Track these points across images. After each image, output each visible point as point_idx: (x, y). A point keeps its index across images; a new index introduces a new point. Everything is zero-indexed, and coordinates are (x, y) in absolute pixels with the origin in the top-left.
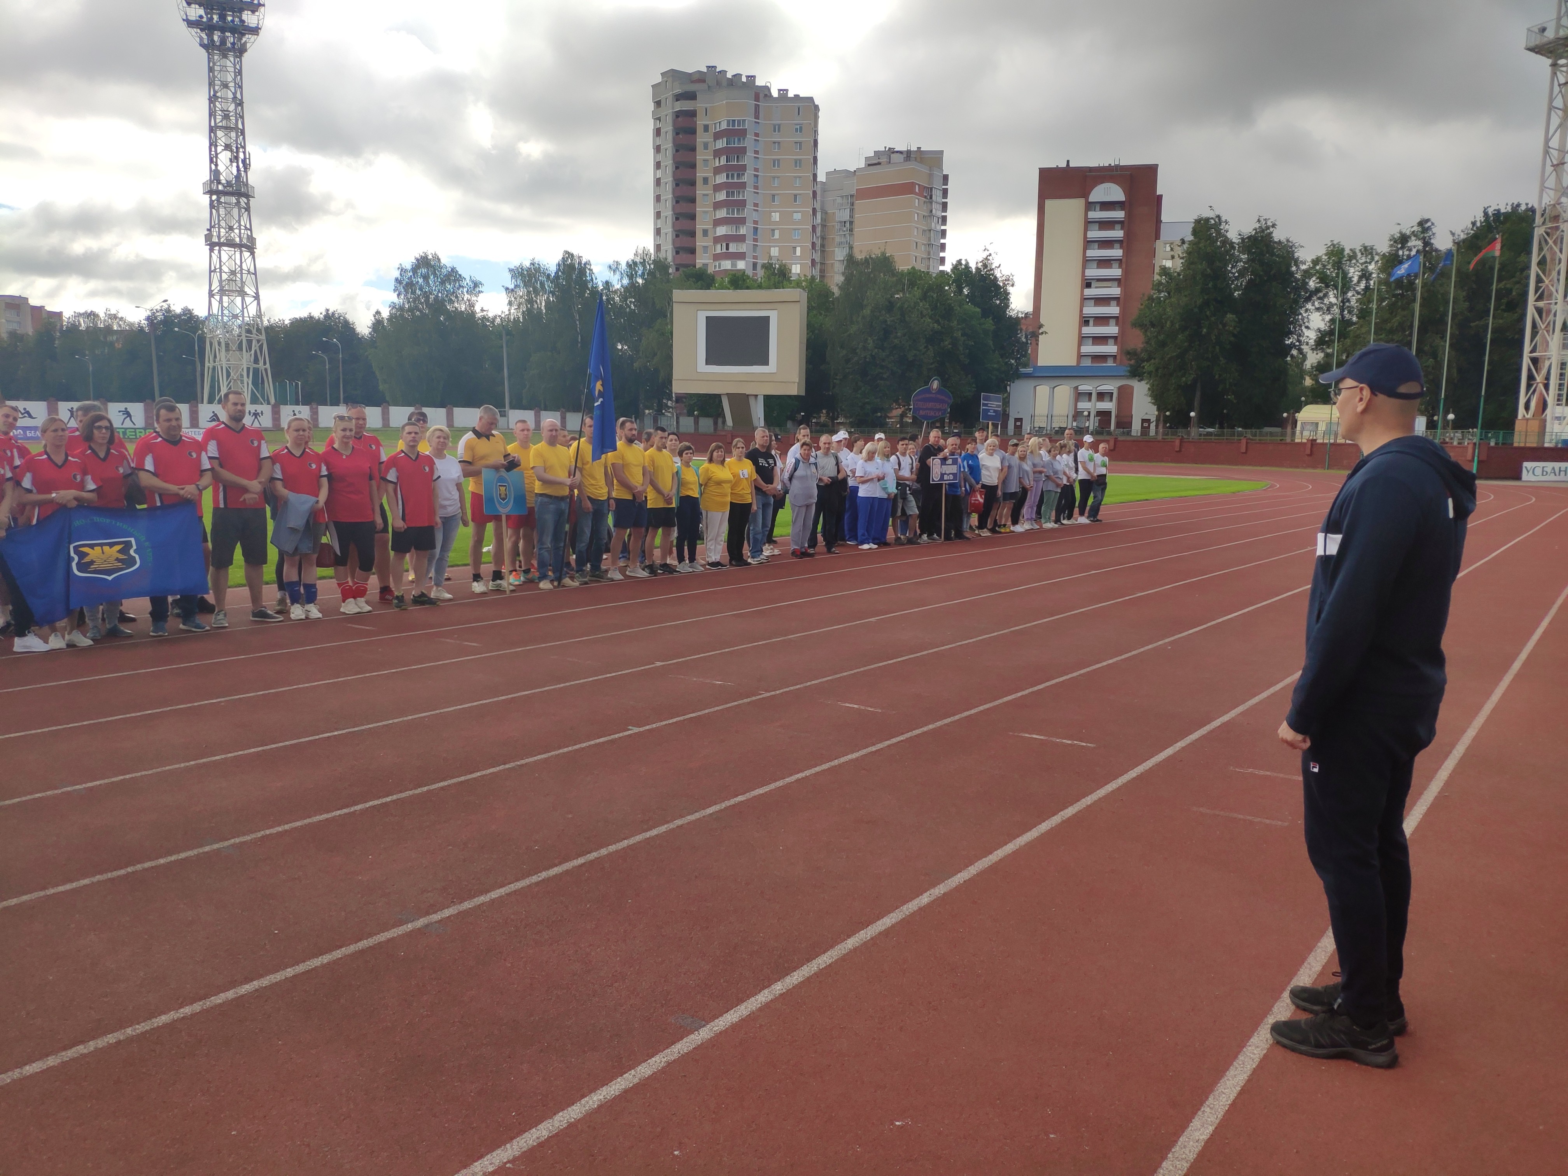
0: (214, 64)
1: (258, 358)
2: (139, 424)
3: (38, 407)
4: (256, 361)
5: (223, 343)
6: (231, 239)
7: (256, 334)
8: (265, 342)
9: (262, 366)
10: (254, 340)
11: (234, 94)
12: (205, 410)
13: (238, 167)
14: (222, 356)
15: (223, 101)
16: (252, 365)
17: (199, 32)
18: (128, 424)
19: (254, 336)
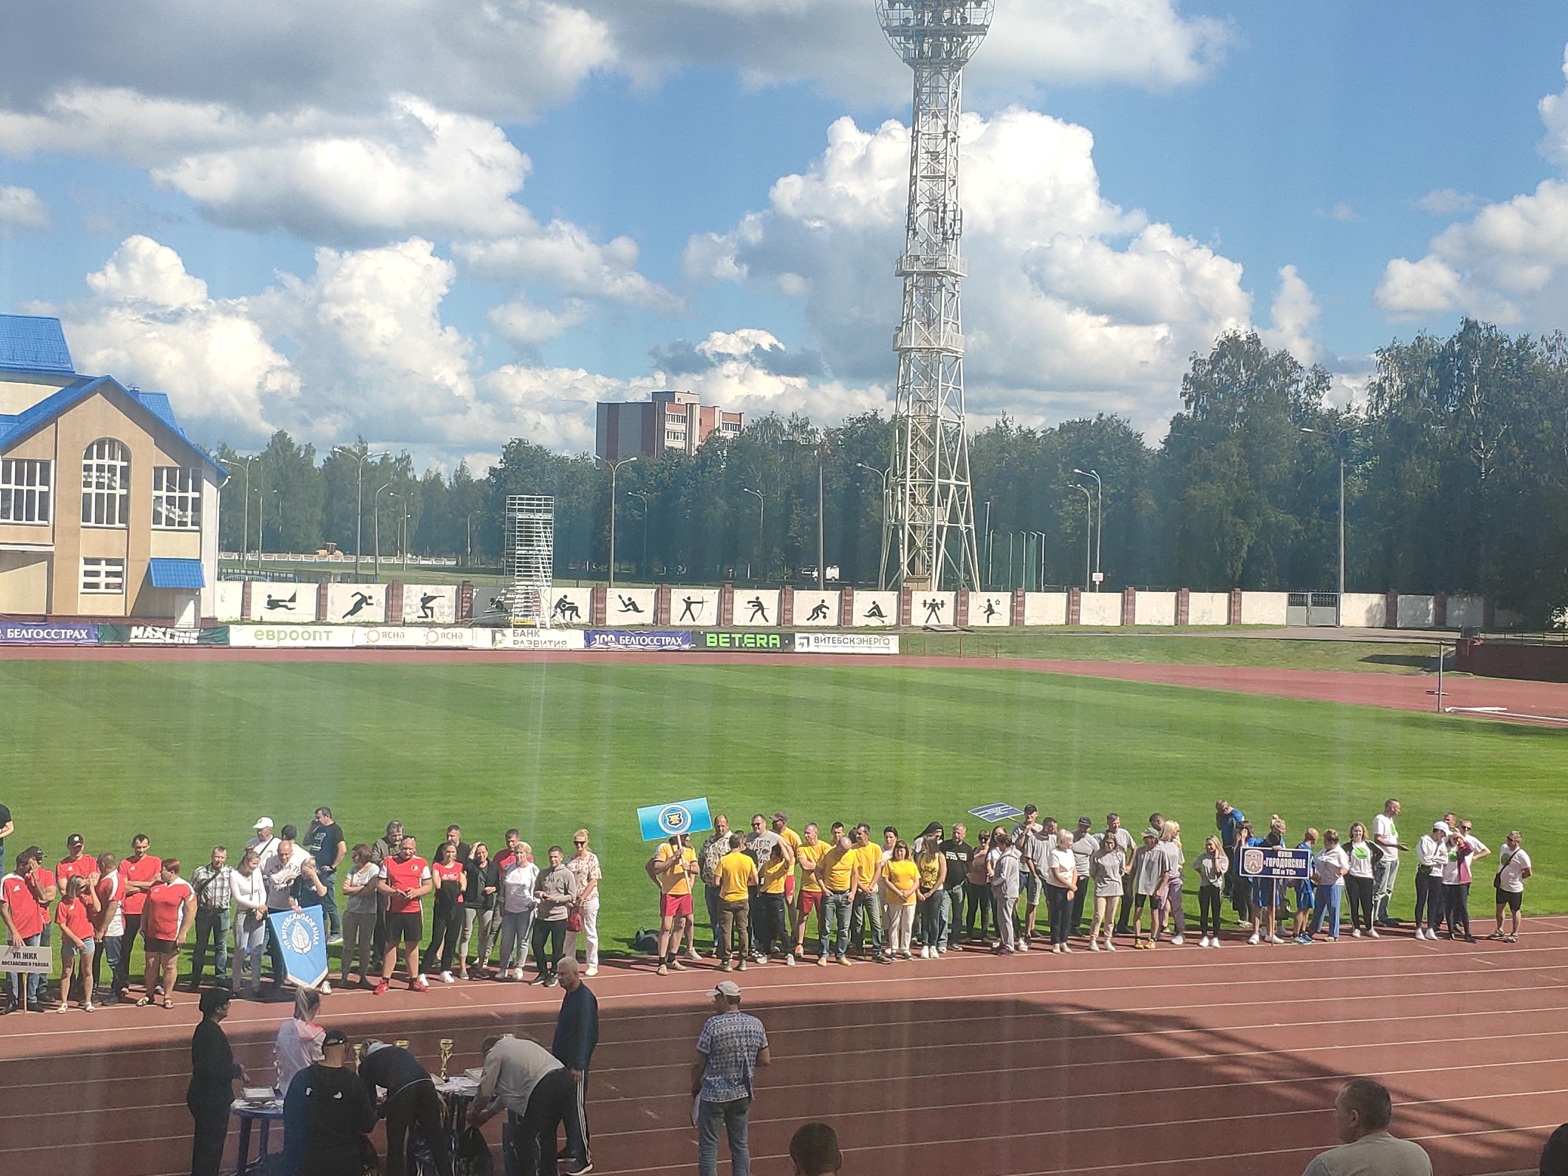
0: (922, 84)
1: (956, 514)
2: (773, 621)
3: (645, 597)
4: (954, 518)
5: (908, 492)
6: (928, 341)
7: (957, 479)
8: (969, 489)
9: (962, 525)
10: (952, 488)
11: (946, 126)
12: (863, 600)
13: (945, 234)
14: (905, 512)
15: (931, 137)
16: (947, 524)
17: (903, 41)
18: (759, 620)
19: (953, 480)
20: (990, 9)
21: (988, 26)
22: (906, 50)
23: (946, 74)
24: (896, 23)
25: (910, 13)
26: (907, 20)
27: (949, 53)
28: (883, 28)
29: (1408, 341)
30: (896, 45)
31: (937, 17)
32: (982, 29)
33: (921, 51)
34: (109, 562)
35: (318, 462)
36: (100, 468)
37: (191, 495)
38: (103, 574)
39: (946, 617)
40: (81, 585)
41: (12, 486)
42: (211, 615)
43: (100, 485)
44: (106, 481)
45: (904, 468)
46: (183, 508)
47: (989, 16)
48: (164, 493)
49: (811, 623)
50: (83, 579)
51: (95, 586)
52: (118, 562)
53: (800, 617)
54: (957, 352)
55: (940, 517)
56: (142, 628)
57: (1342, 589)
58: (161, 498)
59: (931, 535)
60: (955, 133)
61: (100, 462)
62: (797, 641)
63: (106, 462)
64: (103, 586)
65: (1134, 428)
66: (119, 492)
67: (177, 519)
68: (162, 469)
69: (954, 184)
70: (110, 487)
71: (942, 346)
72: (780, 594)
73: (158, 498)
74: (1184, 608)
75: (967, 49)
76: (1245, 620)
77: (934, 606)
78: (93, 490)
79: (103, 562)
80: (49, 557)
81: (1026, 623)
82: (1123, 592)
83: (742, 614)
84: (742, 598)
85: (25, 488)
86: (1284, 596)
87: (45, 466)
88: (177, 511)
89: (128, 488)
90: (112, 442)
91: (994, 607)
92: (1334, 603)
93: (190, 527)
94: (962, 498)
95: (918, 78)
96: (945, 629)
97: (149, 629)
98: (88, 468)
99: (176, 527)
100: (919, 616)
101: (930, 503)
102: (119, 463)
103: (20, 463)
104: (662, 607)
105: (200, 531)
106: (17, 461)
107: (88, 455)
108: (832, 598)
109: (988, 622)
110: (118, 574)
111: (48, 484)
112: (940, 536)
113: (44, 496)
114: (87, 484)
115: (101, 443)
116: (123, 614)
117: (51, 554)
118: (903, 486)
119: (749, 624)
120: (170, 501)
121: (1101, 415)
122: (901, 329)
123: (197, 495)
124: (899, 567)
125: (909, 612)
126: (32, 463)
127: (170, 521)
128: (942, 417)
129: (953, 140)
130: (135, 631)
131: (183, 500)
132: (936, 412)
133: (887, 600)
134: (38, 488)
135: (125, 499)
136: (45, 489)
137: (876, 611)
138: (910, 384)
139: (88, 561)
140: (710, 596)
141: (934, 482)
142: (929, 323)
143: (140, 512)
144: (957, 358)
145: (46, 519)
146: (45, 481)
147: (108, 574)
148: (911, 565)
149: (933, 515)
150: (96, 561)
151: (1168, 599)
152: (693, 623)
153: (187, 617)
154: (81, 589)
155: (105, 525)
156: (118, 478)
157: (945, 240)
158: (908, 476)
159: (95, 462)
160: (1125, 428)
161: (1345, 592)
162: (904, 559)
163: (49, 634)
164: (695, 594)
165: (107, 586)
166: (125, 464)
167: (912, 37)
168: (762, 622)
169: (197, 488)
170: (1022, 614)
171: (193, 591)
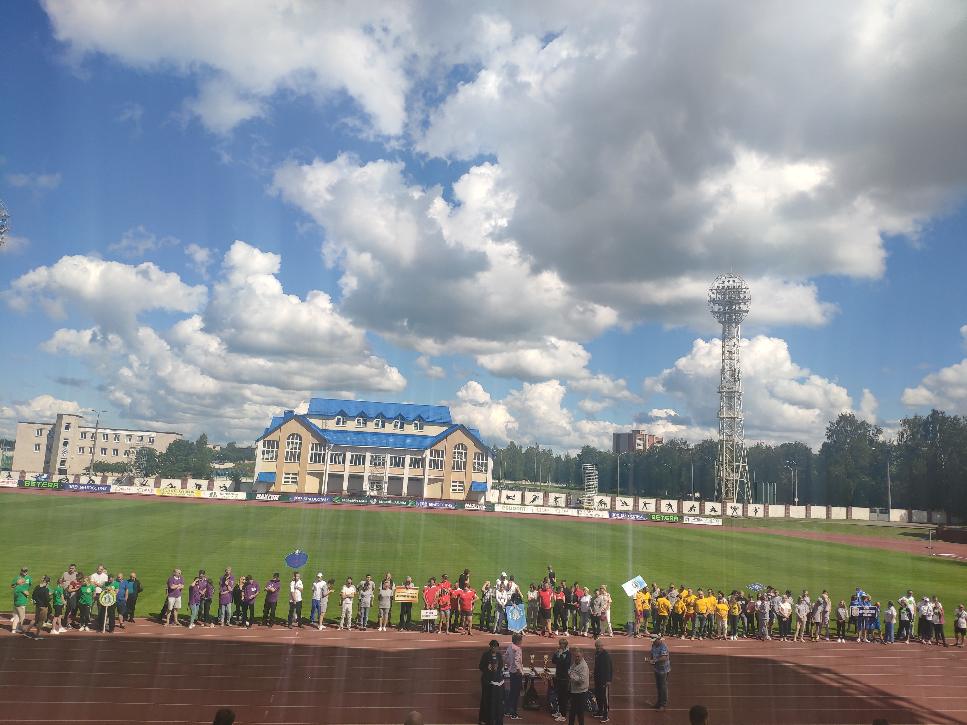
0: (726, 330)
1: (743, 475)
2: (675, 511)
3: (630, 501)
4: (742, 477)
5: (724, 467)
6: (730, 415)
7: (742, 463)
8: (747, 467)
9: (745, 480)
10: (741, 466)
11: (734, 343)
12: (708, 505)
13: (735, 378)
14: (724, 474)
15: (729, 347)
16: (739, 479)
17: (718, 316)
18: (670, 511)
19: (741, 464)
20: (749, 305)
21: (748, 310)
22: (719, 318)
23: (734, 326)
24: (716, 310)
25: (721, 307)
26: (720, 309)
27: (735, 319)
28: (711, 312)
29: (911, 417)
30: (716, 317)
31: (730, 308)
32: (746, 311)
33: (725, 319)
34: (460, 482)
35: (523, 451)
36: (458, 453)
37: (485, 461)
38: (458, 486)
39: (740, 513)
40: (451, 490)
41: (433, 458)
42: (489, 501)
43: (458, 458)
44: (460, 457)
45: (723, 459)
46: (482, 466)
47: (749, 307)
48: (476, 461)
49: (689, 513)
50: (452, 488)
51: (456, 490)
52: (462, 482)
53: (685, 510)
54: (741, 419)
55: (736, 476)
56: (468, 504)
57: (890, 507)
58: (476, 462)
59: (733, 483)
60: (738, 345)
61: (458, 451)
62: (684, 519)
63: (460, 451)
64: (457, 490)
65: (808, 446)
66: (464, 460)
67: (480, 469)
68: (476, 453)
69: (738, 362)
70: (461, 459)
71: (735, 416)
72: (678, 502)
73: (475, 462)
74: (829, 513)
75: (741, 318)
76: (853, 518)
77: (735, 509)
78: (456, 460)
79: (458, 482)
80: (442, 480)
81: (770, 516)
82: (806, 506)
83: (664, 508)
84: (664, 503)
85: (436, 458)
86: (867, 510)
87: (443, 451)
88: (480, 466)
89: (466, 459)
90: (462, 444)
91: (758, 510)
92: (888, 512)
93: (484, 472)
94: (744, 470)
95: (724, 328)
96: (739, 517)
97: (471, 505)
98: (455, 453)
99: (480, 472)
100: (729, 512)
101: (733, 471)
102: (464, 451)
103: (435, 450)
104: (635, 505)
105: (487, 473)
106: (434, 450)
107: (455, 449)
108: (697, 504)
109: (755, 515)
110: (462, 486)
111: (443, 458)
112: (736, 483)
113: (442, 461)
114: (454, 458)
115: (459, 445)
116: (463, 499)
117: (443, 479)
118: (723, 465)
119: (667, 512)
120: (478, 463)
121: (796, 442)
122: (720, 411)
123: (486, 462)
124: (722, 494)
125: (726, 510)
126: (439, 451)
127: (478, 470)
128: (736, 441)
129: (737, 347)
130: (467, 505)
131: (482, 463)
132: (734, 439)
133: (718, 506)
134: (440, 459)
135: (465, 462)
136: (442, 459)
137: (713, 510)
138: (724, 429)
139: (453, 482)
140: (653, 502)
141: (734, 464)
142: (730, 408)
143: (469, 467)
144: (741, 421)
145: (442, 468)
146: (442, 457)
147: (459, 486)
148: (726, 493)
149: (734, 476)
150: (456, 482)
151: (823, 509)
152: (646, 511)
153: (482, 501)
154: (451, 491)
155: (459, 471)
156: (463, 456)
157: (735, 380)
158: (724, 462)
159: (457, 451)
160: (805, 446)
161: (892, 508)
162: (724, 491)
163: (441, 505)
164: (647, 500)
165: (459, 490)
166: (465, 451)
167: (721, 315)
168: (671, 511)
169: (487, 459)
170: (768, 512)
171: (484, 493)
